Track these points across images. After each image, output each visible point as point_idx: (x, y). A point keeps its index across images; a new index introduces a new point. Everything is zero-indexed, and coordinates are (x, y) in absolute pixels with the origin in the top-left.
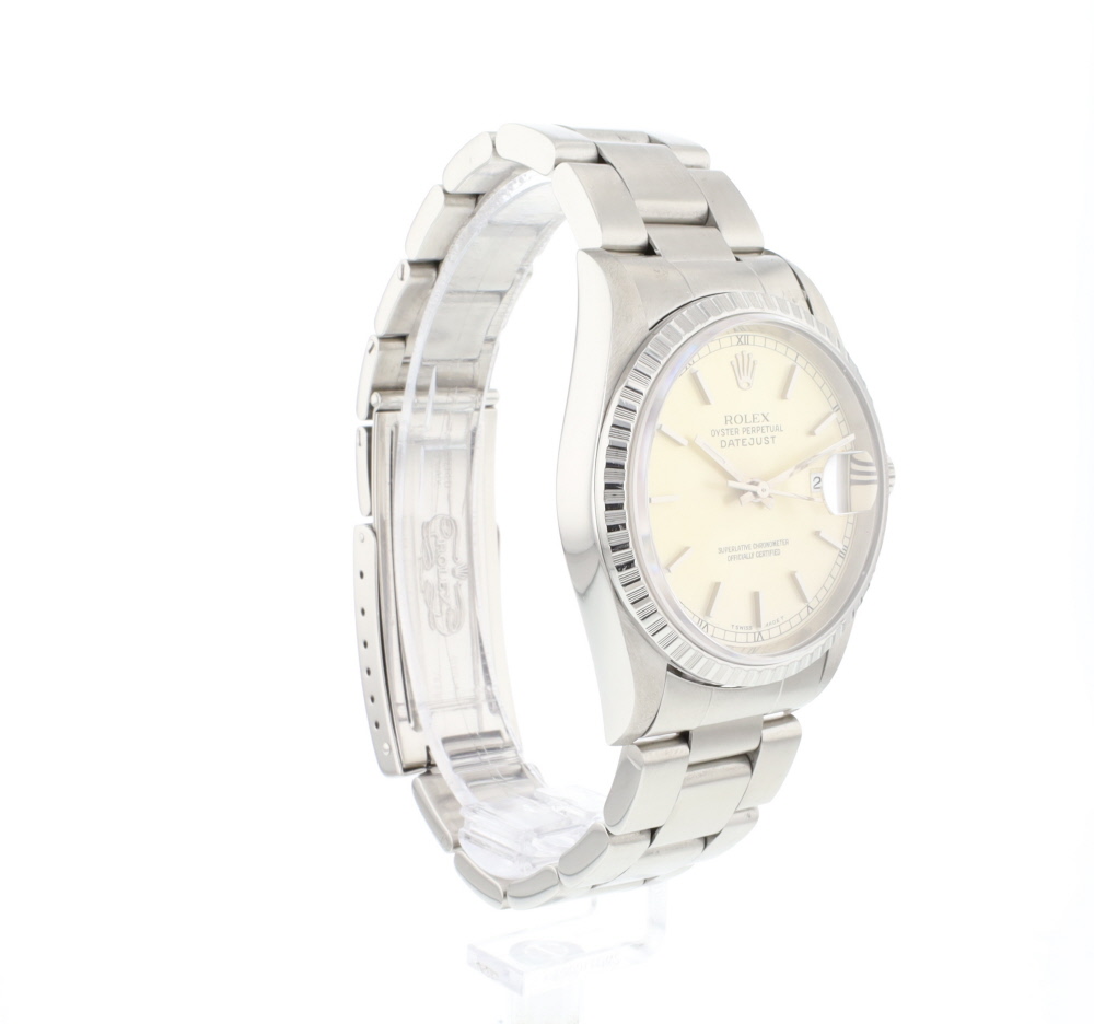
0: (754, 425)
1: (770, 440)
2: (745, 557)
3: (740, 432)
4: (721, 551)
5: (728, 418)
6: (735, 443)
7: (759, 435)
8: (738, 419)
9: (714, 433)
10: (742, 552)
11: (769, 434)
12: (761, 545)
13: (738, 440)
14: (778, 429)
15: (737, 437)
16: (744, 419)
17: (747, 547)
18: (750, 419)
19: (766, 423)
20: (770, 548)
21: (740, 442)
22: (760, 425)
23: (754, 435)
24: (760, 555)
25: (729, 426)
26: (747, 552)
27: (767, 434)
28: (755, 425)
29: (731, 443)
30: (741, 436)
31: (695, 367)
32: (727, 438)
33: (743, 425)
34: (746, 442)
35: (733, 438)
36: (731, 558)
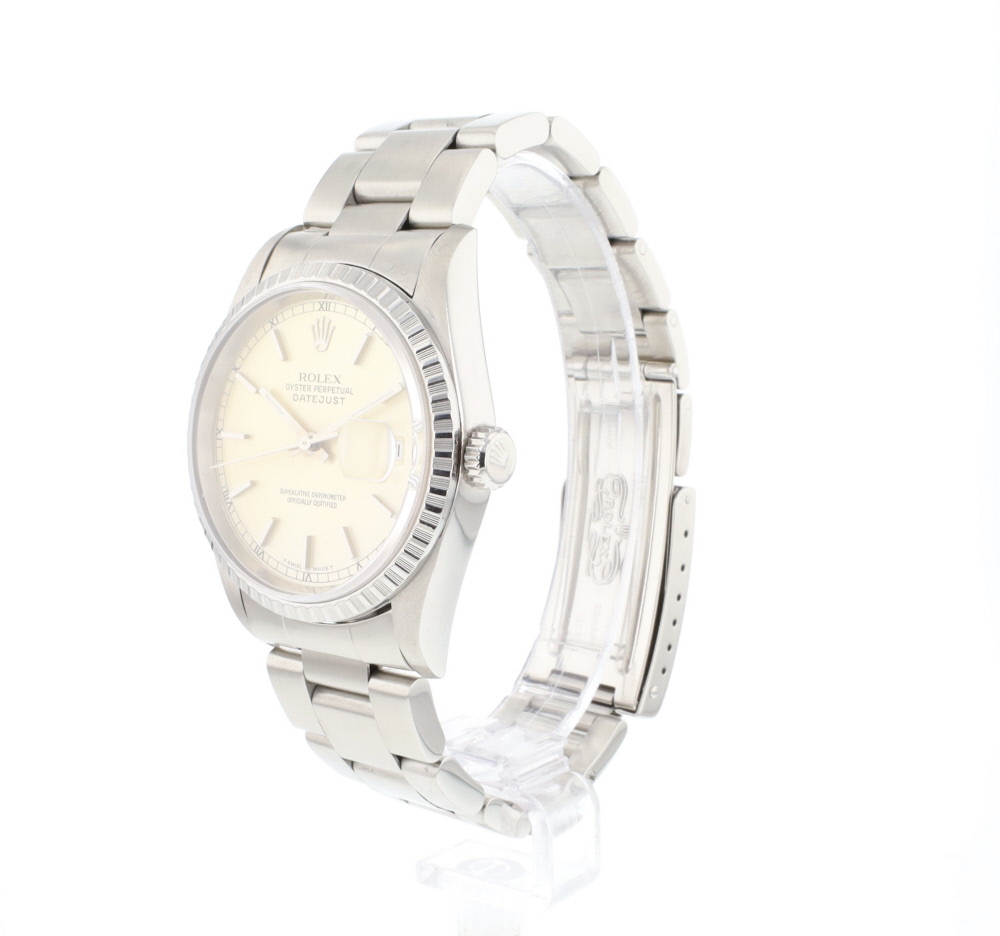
0: (324, 384)
1: (340, 401)
2: (303, 502)
3: (312, 389)
4: (282, 491)
5: (303, 376)
6: (306, 398)
7: (330, 395)
8: (312, 378)
9: (289, 387)
10: (301, 497)
11: (339, 395)
12: (319, 495)
13: (309, 396)
14: (348, 391)
15: (309, 393)
16: (317, 378)
17: (307, 494)
18: (322, 378)
19: (337, 385)
20: (328, 500)
21: (311, 399)
22: (332, 385)
23: (325, 394)
24: (317, 504)
25: (302, 382)
26: (306, 498)
27: (336, 395)
28: (327, 385)
29: (303, 398)
30: (312, 393)
31: (279, 327)
32: (300, 393)
33: (316, 383)
34: (317, 400)
35: (305, 393)
36: (290, 500)
